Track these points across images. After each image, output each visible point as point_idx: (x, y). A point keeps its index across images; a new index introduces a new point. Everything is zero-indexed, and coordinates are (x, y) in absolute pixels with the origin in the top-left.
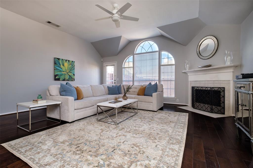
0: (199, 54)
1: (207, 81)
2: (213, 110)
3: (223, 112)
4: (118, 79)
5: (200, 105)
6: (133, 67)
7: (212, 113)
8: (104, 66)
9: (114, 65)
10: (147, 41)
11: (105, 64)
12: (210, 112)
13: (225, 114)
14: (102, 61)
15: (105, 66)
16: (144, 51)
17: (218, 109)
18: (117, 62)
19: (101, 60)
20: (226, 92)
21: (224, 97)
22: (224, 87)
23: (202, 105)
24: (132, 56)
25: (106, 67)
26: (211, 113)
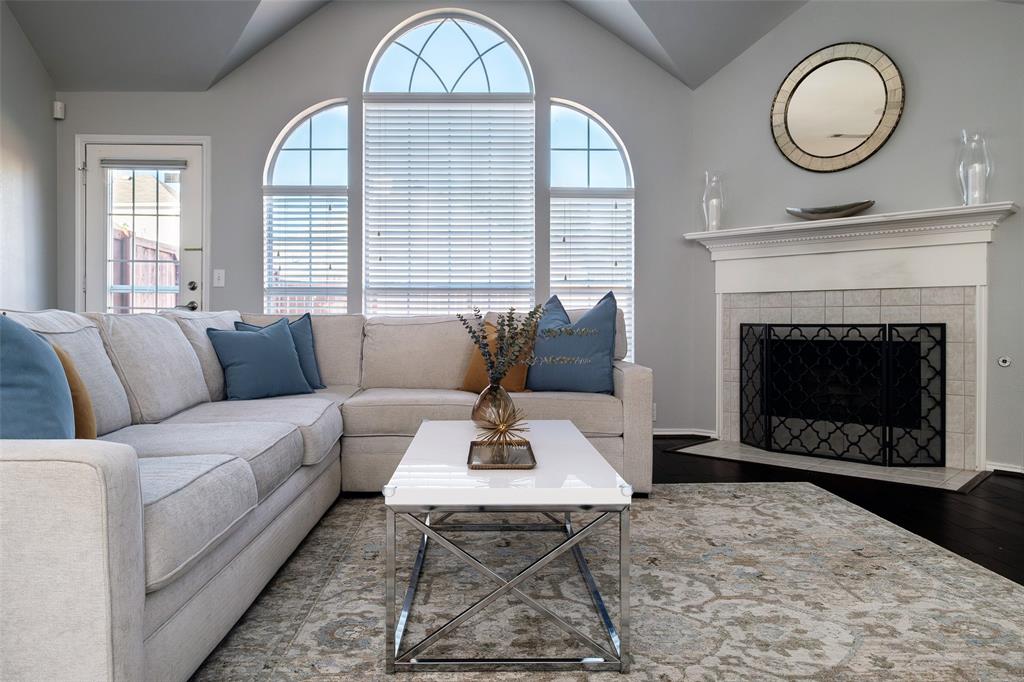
0: (782, 141)
1: (840, 294)
2: (892, 448)
3: (938, 457)
4: (220, 274)
5: (782, 422)
6: (354, 193)
7: (892, 465)
8: (79, 164)
9: (182, 164)
10: (452, 15)
11: (87, 148)
12: (879, 459)
13: (948, 464)
14: (58, 114)
15: (93, 164)
16: (431, 87)
17: (916, 439)
18: (206, 140)
19: (52, 109)
20: (949, 348)
21: (941, 373)
22: (943, 322)
23: (824, 427)
24: (345, 109)
25: (104, 176)
26: (883, 464)
